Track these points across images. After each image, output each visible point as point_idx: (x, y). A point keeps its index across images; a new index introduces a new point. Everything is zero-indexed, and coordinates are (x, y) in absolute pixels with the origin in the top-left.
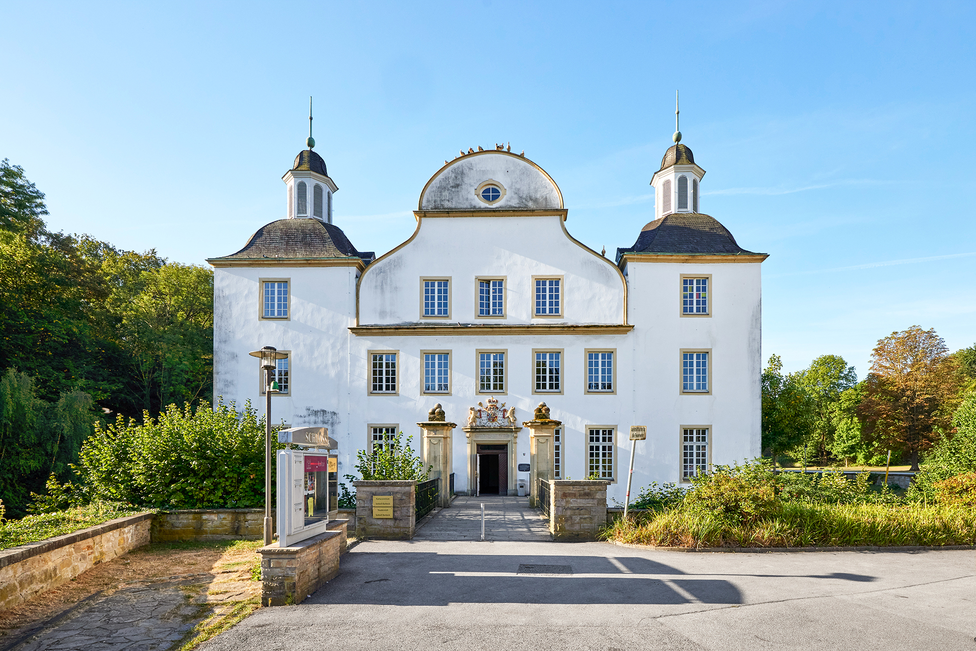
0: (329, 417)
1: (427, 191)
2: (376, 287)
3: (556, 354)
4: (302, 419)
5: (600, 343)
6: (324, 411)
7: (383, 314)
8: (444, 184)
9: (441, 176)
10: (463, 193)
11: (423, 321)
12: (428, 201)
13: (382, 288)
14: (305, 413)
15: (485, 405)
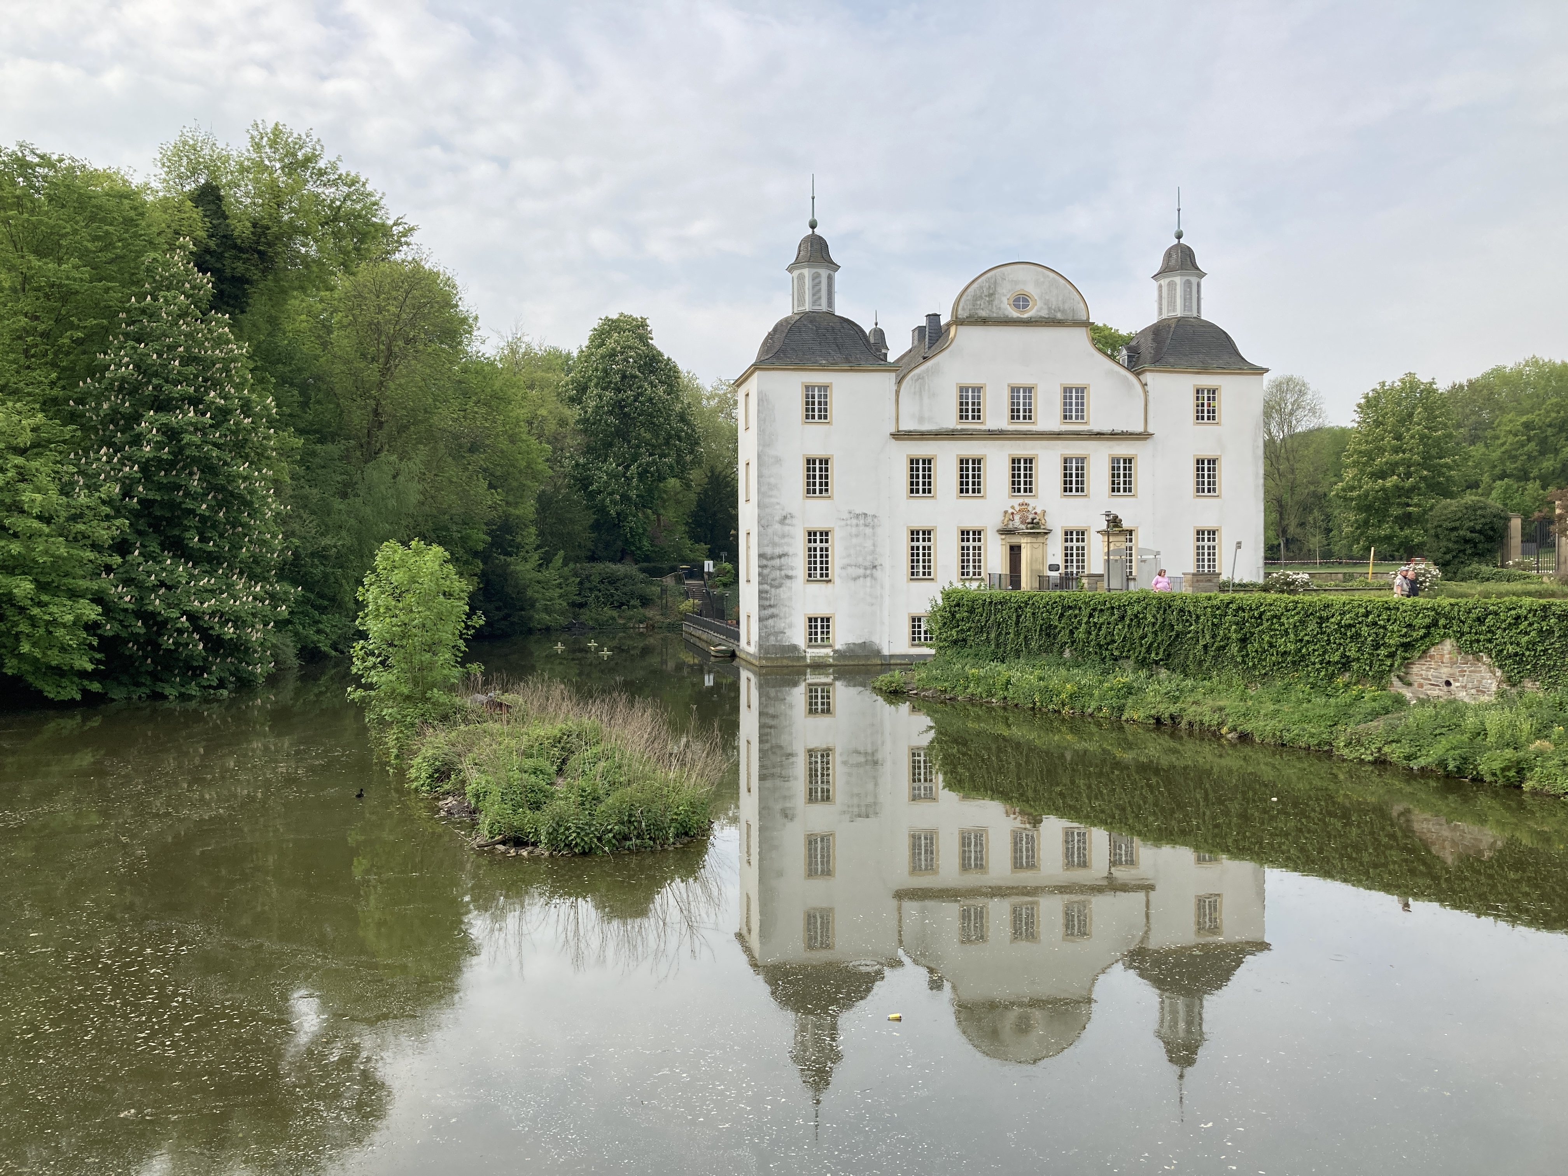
0: (869, 520)
1: (963, 299)
2: (915, 393)
3: (1082, 460)
4: (843, 523)
5: (1122, 449)
6: (865, 514)
7: (921, 420)
8: (978, 293)
9: (975, 285)
10: (996, 302)
11: (959, 427)
12: (963, 309)
13: (921, 395)
14: (846, 516)
15: (1017, 508)
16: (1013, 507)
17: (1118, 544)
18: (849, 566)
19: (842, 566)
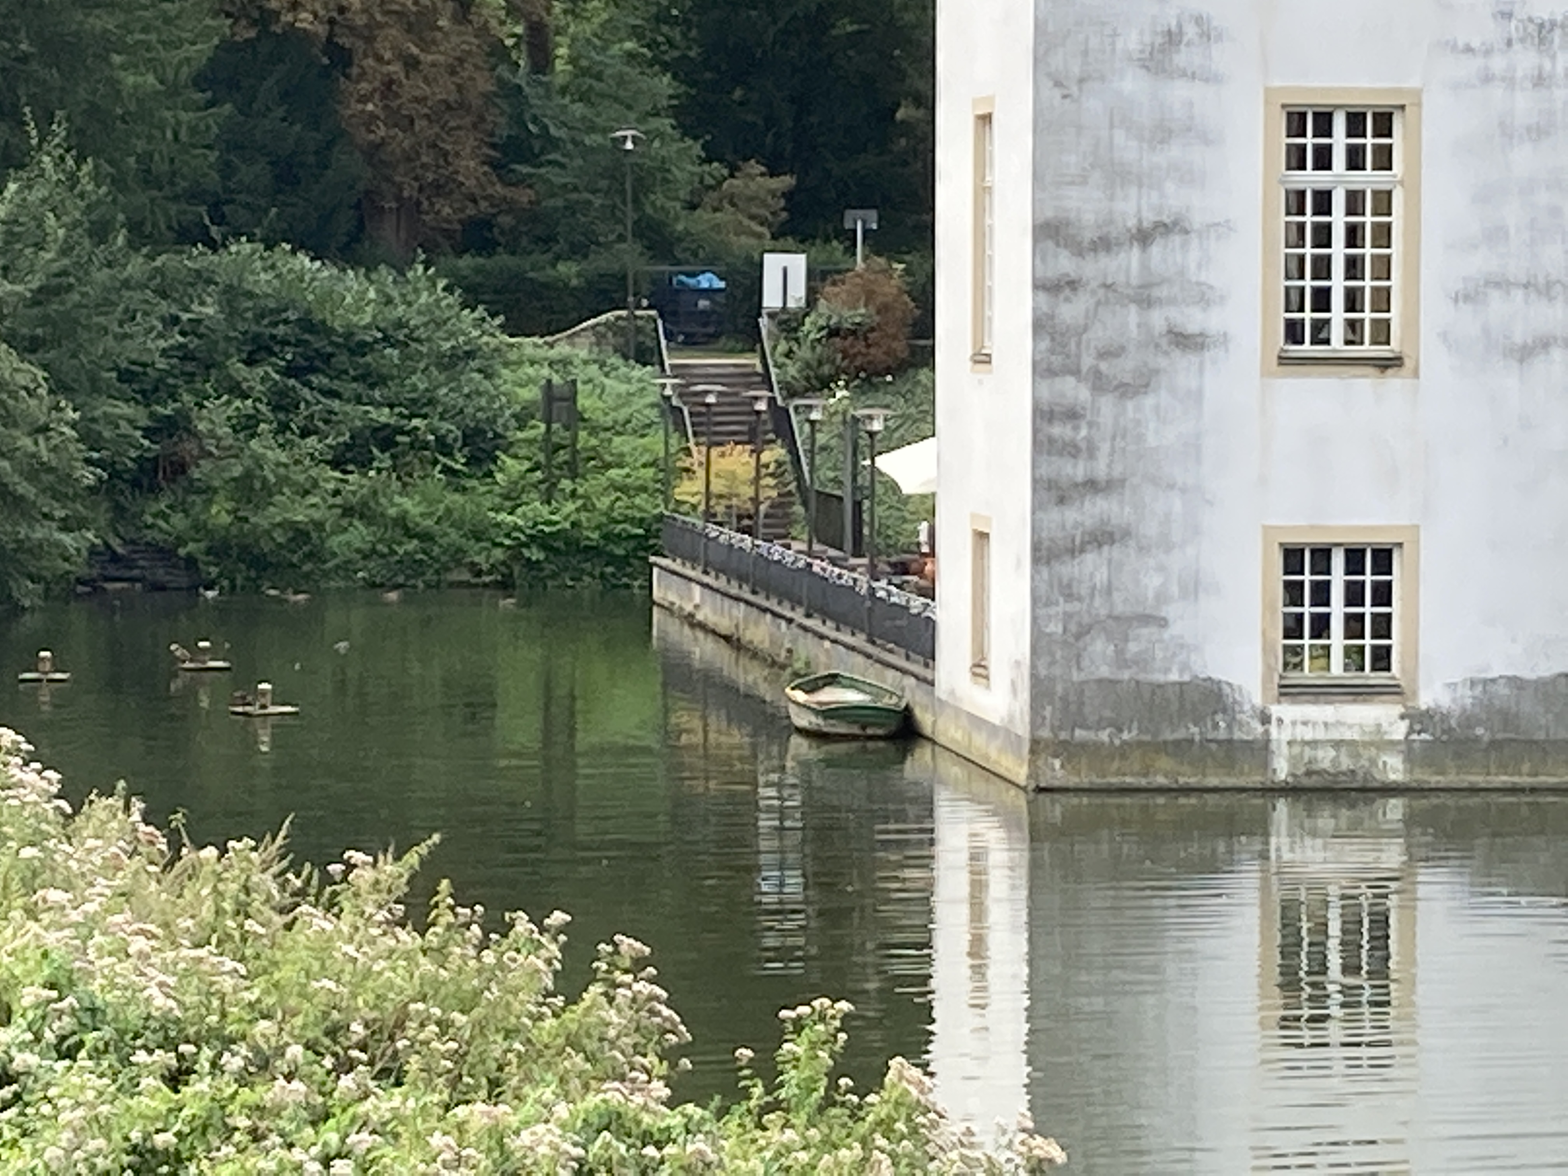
18: (1497, 285)
19: (1460, 286)
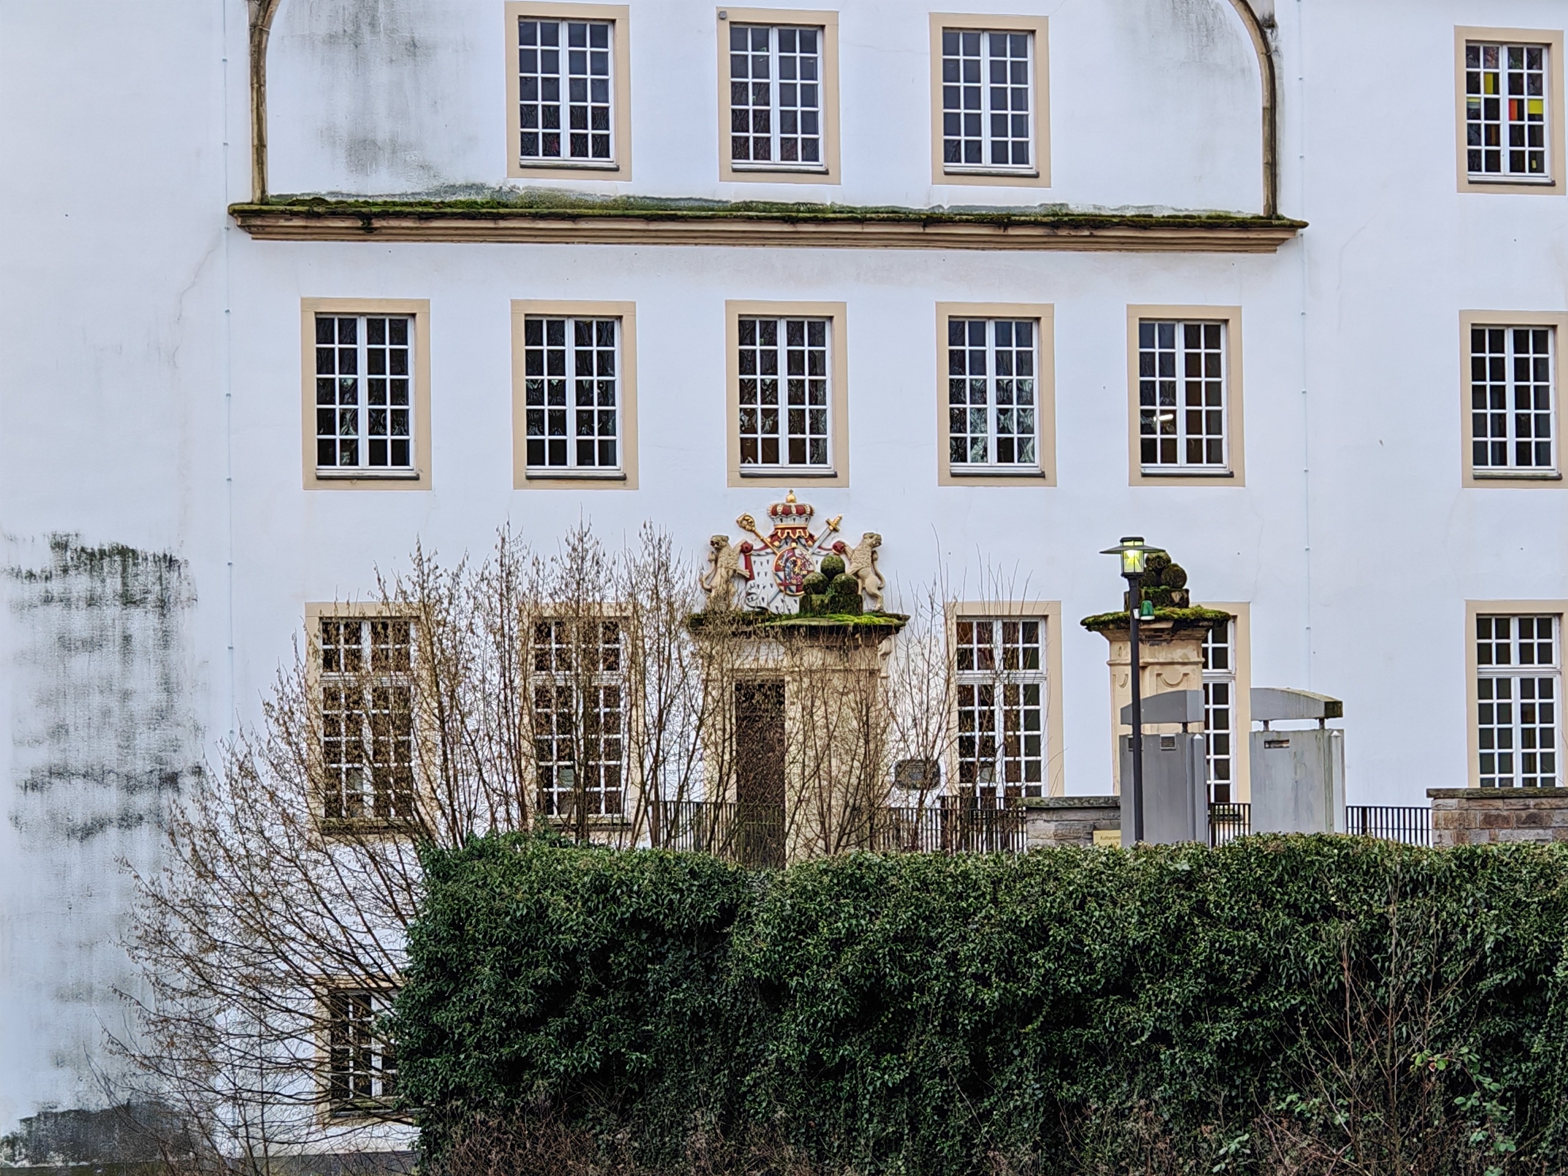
0: (145, 575)
2: (332, 38)
3: (1022, 328)
4: (34, 590)
5: (1183, 286)
6: (127, 554)
7: (362, 151)
11: (521, 185)
13: (357, 46)
15: (765, 527)
16: (746, 524)
17: (1169, 674)
18: (60, 775)
19: (29, 776)
